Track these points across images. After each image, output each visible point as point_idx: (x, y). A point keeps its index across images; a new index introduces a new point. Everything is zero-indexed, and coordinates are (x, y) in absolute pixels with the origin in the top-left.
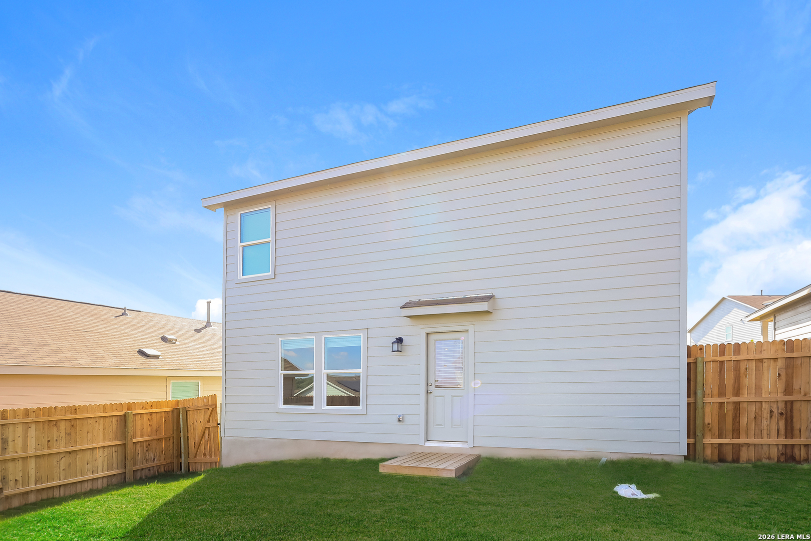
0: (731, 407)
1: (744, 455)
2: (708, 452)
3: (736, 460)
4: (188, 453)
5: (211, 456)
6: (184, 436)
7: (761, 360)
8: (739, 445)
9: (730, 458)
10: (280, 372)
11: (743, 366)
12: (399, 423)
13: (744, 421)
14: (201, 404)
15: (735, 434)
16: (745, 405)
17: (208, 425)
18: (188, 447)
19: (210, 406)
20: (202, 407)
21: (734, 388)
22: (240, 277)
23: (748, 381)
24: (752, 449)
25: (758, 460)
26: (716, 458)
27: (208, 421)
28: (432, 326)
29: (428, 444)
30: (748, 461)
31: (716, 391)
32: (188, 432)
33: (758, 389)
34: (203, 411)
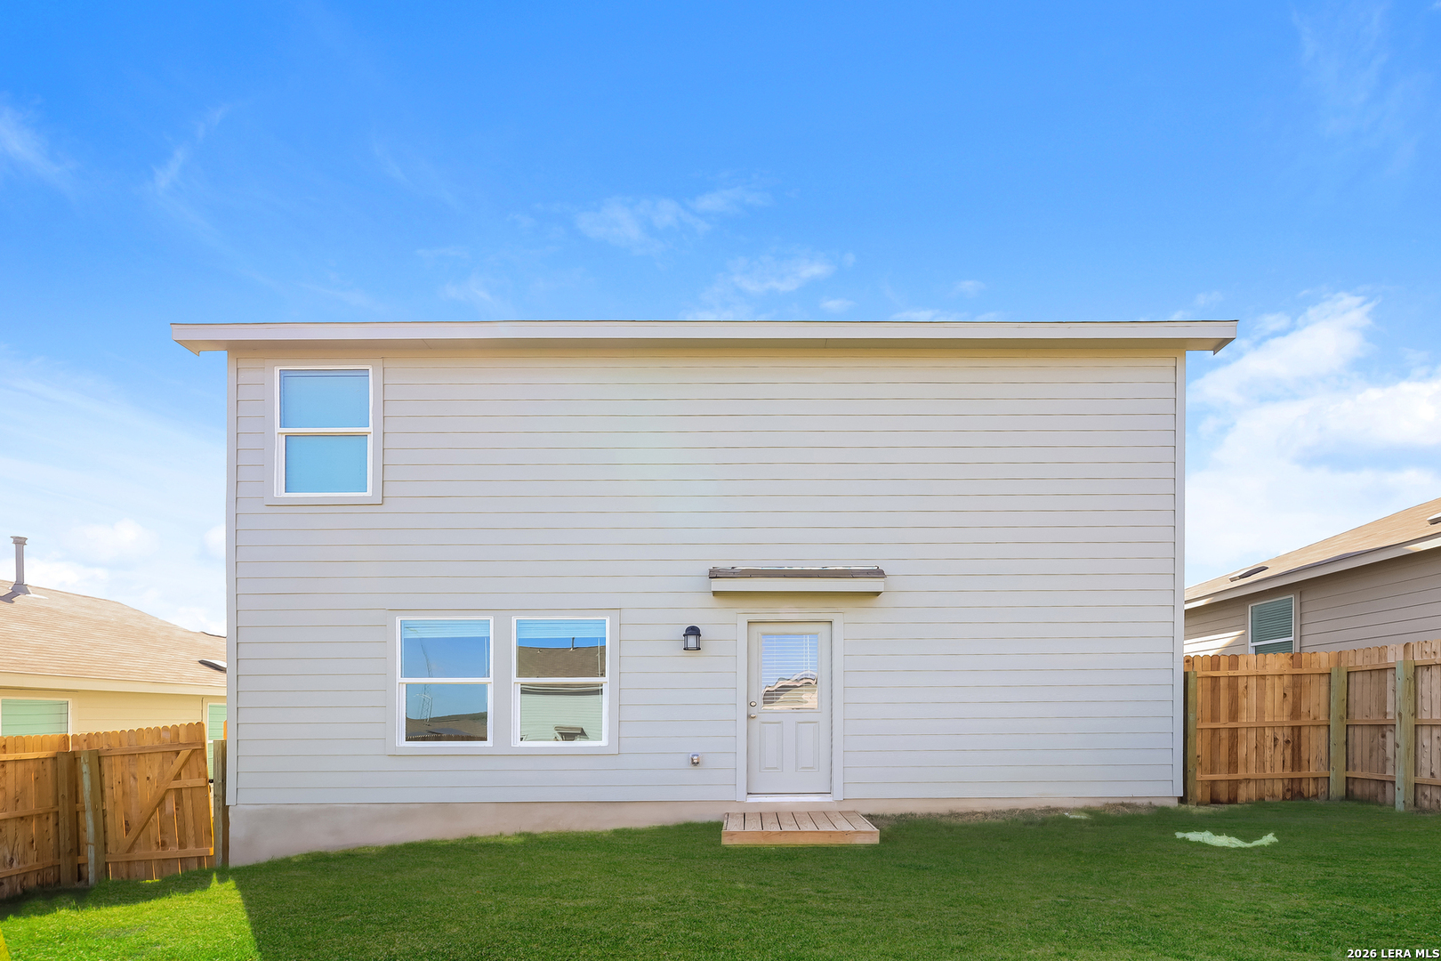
0: (1224, 734)
1: (1244, 793)
2: (1199, 792)
3: (1233, 800)
4: (106, 844)
5: (182, 845)
6: (95, 810)
7: (1263, 677)
8: (1238, 782)
9: (1224, 797)
10: (399, 679)
11: (1241, 683)
12: (692, 767)
13: (1242, 751)
14: (147, 742)
15: (1232, 768)
16: (1244, 731)
17: (176, 784)
18: (105, 832)
19: (186, 745)
20: (157, 747)
21: (1230, 711)
22: (279, 491)
23: (1249, 703)
24: (1252, 785)
25: (1259, 799)
26: (1208, 798)
27: (178, 777)
28: (761, 611)
29: (752, 799)
30: (1249, 801)
31: (1208, 714)
32: (103, 800)
33: (1260, 711)
34: (160, 757)
